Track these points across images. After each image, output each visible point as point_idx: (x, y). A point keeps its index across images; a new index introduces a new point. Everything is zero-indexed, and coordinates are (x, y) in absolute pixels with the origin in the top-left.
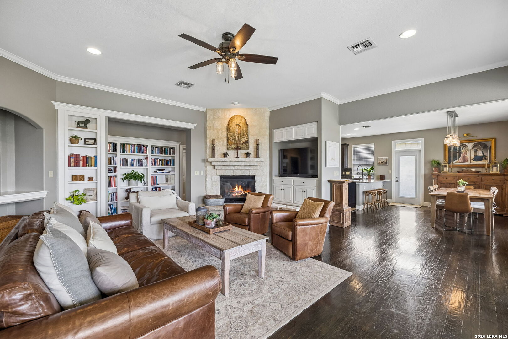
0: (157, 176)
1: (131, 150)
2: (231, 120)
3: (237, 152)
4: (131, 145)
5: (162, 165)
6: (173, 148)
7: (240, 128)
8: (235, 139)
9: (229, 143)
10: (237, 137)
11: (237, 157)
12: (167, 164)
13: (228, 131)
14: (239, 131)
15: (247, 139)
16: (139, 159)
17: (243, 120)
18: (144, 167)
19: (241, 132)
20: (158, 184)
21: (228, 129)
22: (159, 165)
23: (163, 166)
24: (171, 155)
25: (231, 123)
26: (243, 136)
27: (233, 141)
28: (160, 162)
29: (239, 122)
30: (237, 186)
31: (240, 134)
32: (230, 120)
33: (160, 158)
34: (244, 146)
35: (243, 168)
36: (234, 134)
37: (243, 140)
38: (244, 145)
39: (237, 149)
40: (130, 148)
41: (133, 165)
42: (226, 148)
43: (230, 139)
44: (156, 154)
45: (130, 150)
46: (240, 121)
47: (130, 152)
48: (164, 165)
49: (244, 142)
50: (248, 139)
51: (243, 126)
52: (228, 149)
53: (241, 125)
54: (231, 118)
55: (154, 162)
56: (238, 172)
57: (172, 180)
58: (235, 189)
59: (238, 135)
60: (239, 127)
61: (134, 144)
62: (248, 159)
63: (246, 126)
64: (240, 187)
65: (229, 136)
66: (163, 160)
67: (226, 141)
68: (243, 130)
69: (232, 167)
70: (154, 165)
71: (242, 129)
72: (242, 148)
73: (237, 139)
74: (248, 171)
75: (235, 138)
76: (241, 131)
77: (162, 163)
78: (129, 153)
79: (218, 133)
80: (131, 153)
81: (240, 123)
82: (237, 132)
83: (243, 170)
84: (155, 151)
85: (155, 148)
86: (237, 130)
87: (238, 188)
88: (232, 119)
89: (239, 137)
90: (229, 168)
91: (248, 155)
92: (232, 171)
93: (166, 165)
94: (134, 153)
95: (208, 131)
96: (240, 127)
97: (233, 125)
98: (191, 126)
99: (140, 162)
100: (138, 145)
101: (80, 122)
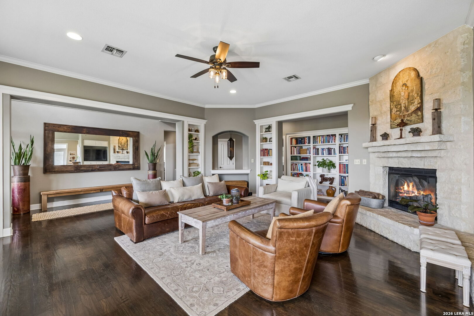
0: (347, 164)
1: (322, 141)
2: (394, 82)
3: (401, 130)
4: (321, 137)
7: (407, 89)
8: (400, 111)
9: (392, 117)
10: (403, 105)
11: (401, 137)
13: (391, 100)
14: (407, 94)
15: (418, 104)
17: (413, 74)
18: (333, 155)
19: (409, 96)
21: (392, 96)
25: (395, 85)
26: (412, 100)
27: (398, 113)
29: (406, 79)
30: (406, 184)
31: (408, 99)
32: (394, 83)
34: (414, 117)
35: (410, 154)
36: (399, 101)
37: (412, 108)
38: (414, 115)
39: (403, 124)
40: (321, 139)
41: (323, 154)
42: (389, 125)
43: (395, 110)
44: (345, 141)
45: (321, 141)
46: (407, 78)
47: (321, 142)
49: (413, 111)
50: (422, 102)
51: (413, 85)
52: (391, 128)
53: (409, 84)
54: (394, 79)
56: (405, 162)
58: (404, 188)
59: (404, 102)
60: (406, 88)
61: (324, 135)
62: (417, 139)
63: (418, 81)
64: (411, 185)
65: (392, 106)
67: (389, 116)
68: (412, 91)
69: (394, 155)
71: (410, 89)
72: (411, 121)
73: (403, 108)
74: (421, 160)
75: (401, 107)
76: (409, 93)
79: (381, 106)
80: (322, 143)
81: (407, 81)
82: (403, 98)
83: (413, 159)
84: (343, 139)
85: (343, 136)
86: (402, 94)
87: (408, 186)
88: (396, 79)
89: (406, 104)
90: (391, 155)
91: (417, 132)
92: (396, 159)
94: (324, 143)
95: (370, 106)
96: (408, 87)
97: (399, 88)
98: (348, 108)
99: (330, 151)
100: (327, 135)
101: (266, 129)
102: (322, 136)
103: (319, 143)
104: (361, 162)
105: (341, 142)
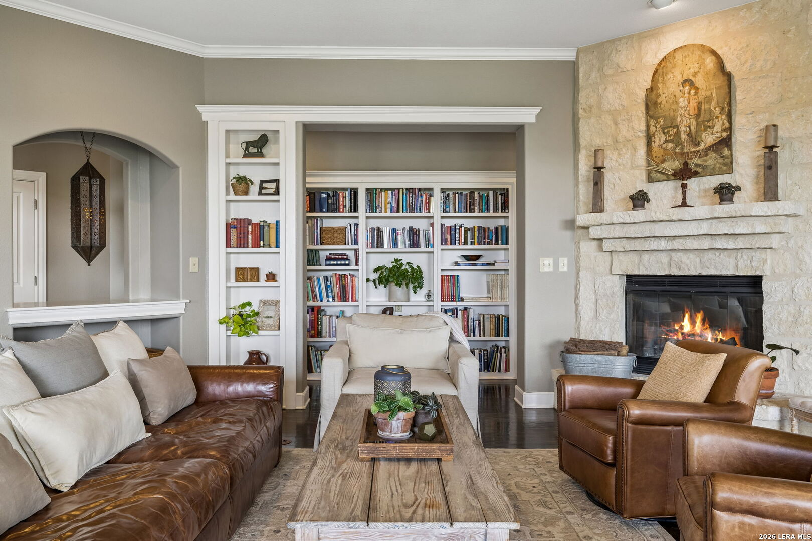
0: (458, 276)
1: (392, 206)
2: (660, 71)
3: (684, 187)
4: (390, 192)
5: (473, 244)
6: (505, 193)
7: (696, 94)
8: (676, 140)
9: (654, 154)
10: (683, 129)
11: (684, 204)
12: (487, 240)
13: (651, 113)
14: (693, 104)
15: (724, 130)
16: (411, 229)
17: (710, 62)
18: (422, 249)
19: (699, 109)
20: (462, 299)
21: (651, 104)
22: (465, 243)
23: (476, 247)
24: (500, 214)
25: (660, 79)
26: (708, 121)
27: (670, 145)
28: (466, 233)
29: (692, 70)
30: (687, 316)
31: (698, 116)
32: (658, 72)
33: (469, 224)
34: (712, 160)
35: (706, 244)
36: (674, 119)
37: (709, 139)
38: (712, 155)
39: (684, 174)
40: (389, 200)
41: (396, 245)
42: (644, 176)
43: (659, 139)
44: (455, 211)
45: (389, 206)
46: (694, 67)
47: (389, 210)
48: (478, 244)
49: (712, 146)
50: (730, 129)
51: (707, 85)
52: (650, 180)
53: (699, 81)
54: (659, 64)
55: (451, 235)
56: (688, 262)
57: (502, 288)
58: (681, 327)
59: (685, 123)
60: (693, 92)
61: (399, 189)
62: (725, 209)
63: (721, 80)
64: (699, 317)
65: (652, 129)
66: (476, 230)
67: (642, 151)
68: (709, 99)
69: (664, 244)
70: (451, 245)
71: (702, 94)
72: (705, 168)
73: (684, 136)
74: (729, 257)
75: (678, 133)
76: (700, 103)
77: (473, 238)
78: (386, 212)
79: (616, 123)
80: (392, 212)
81: (695, 74)
82: (683, 111)
83: (710, 255)
84: (451, 203)
85: (451, 196)
86: (682, 102)
87: (693, 322)
88: (663, 64)
89: (692, 128)
90: (653, 245)
91: (725, 193)
92: (664, 258)
93: (485, 244)
94: (398, 211)
95: (582, 124)
96: (697, 89)
97: (671, 87)
98: (525, 115)
99: (414, 238)
100: (407, 189)
101: (249, 144)
102: (393, 190)
103: (383, 210)
104: (556, 264)
105: (445, 211)
